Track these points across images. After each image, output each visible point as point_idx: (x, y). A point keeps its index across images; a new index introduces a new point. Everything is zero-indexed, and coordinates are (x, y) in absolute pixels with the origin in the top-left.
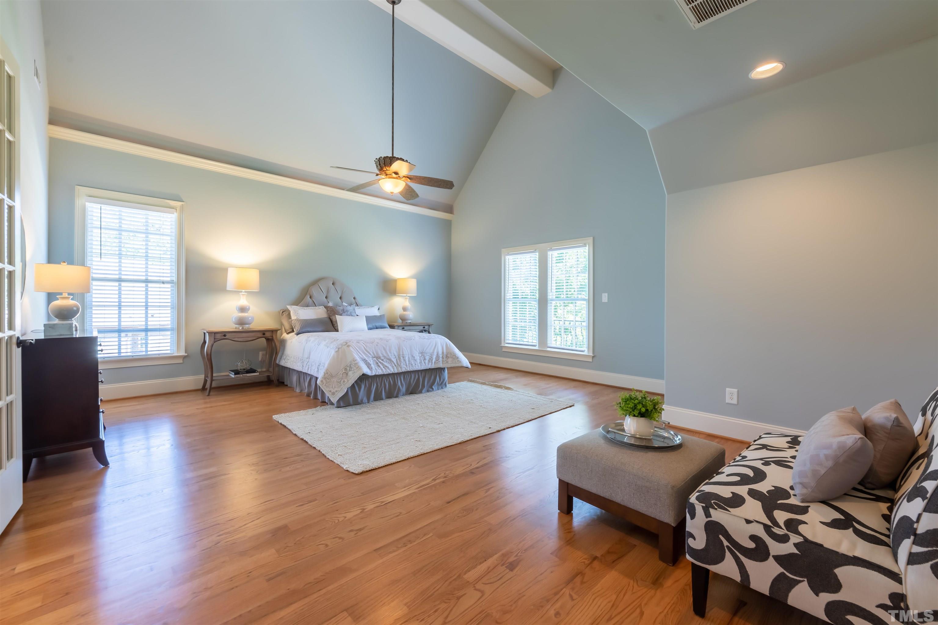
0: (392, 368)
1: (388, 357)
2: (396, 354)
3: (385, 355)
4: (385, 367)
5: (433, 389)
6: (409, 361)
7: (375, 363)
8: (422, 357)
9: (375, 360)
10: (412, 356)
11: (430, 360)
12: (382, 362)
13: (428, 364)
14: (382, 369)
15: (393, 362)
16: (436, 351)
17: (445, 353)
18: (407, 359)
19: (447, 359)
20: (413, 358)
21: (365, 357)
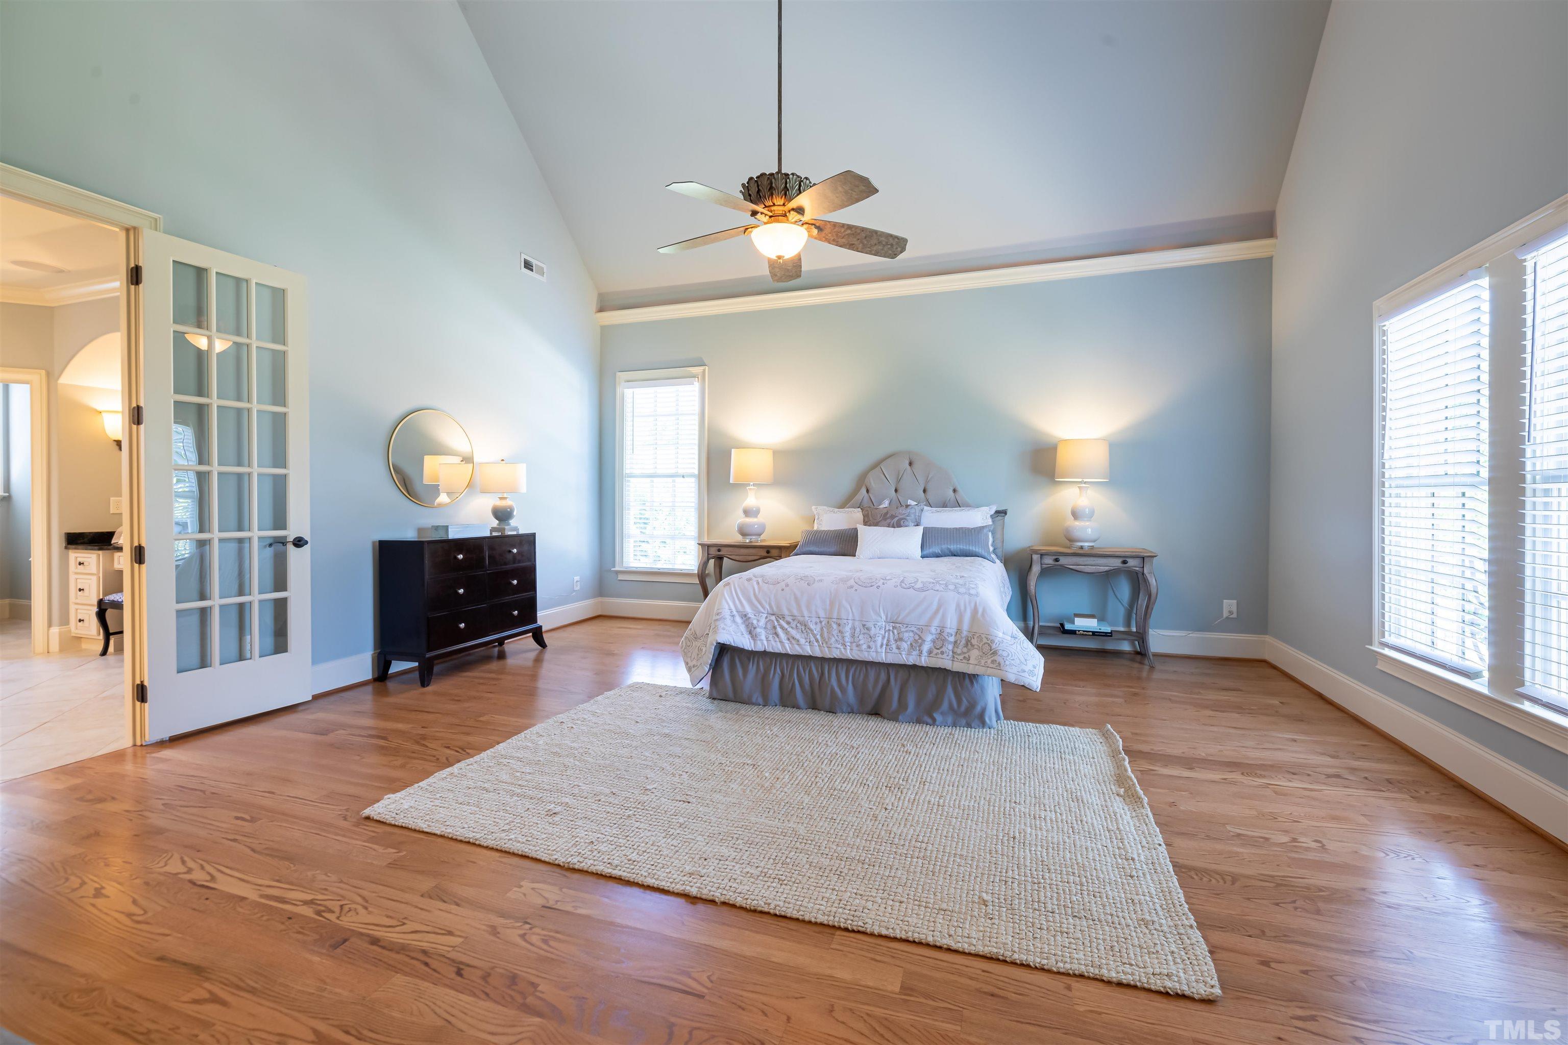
0: (807, 644)
1: (801, 619)
2: (822, 614)
3: (796, 613)
4: (790, 638)
5: (934, 720)
6: (853, 636)
7: (769, 626)
8: (893, 633)
9: (773, 621)
10: (864, 625)
11: (916, 644)
12: (786, 626)
13: (909, 654)
14: (781, 642)
15: (812, 630)
16: (936, 622)
17: (965, 633)
18: (847, 629)
19: (969, 650)
20: (866, 631)
21: (748, 609)
